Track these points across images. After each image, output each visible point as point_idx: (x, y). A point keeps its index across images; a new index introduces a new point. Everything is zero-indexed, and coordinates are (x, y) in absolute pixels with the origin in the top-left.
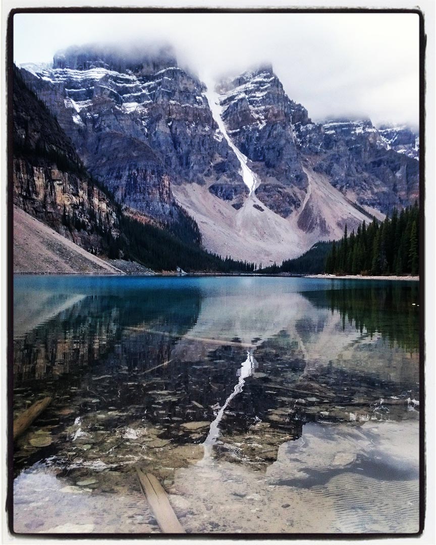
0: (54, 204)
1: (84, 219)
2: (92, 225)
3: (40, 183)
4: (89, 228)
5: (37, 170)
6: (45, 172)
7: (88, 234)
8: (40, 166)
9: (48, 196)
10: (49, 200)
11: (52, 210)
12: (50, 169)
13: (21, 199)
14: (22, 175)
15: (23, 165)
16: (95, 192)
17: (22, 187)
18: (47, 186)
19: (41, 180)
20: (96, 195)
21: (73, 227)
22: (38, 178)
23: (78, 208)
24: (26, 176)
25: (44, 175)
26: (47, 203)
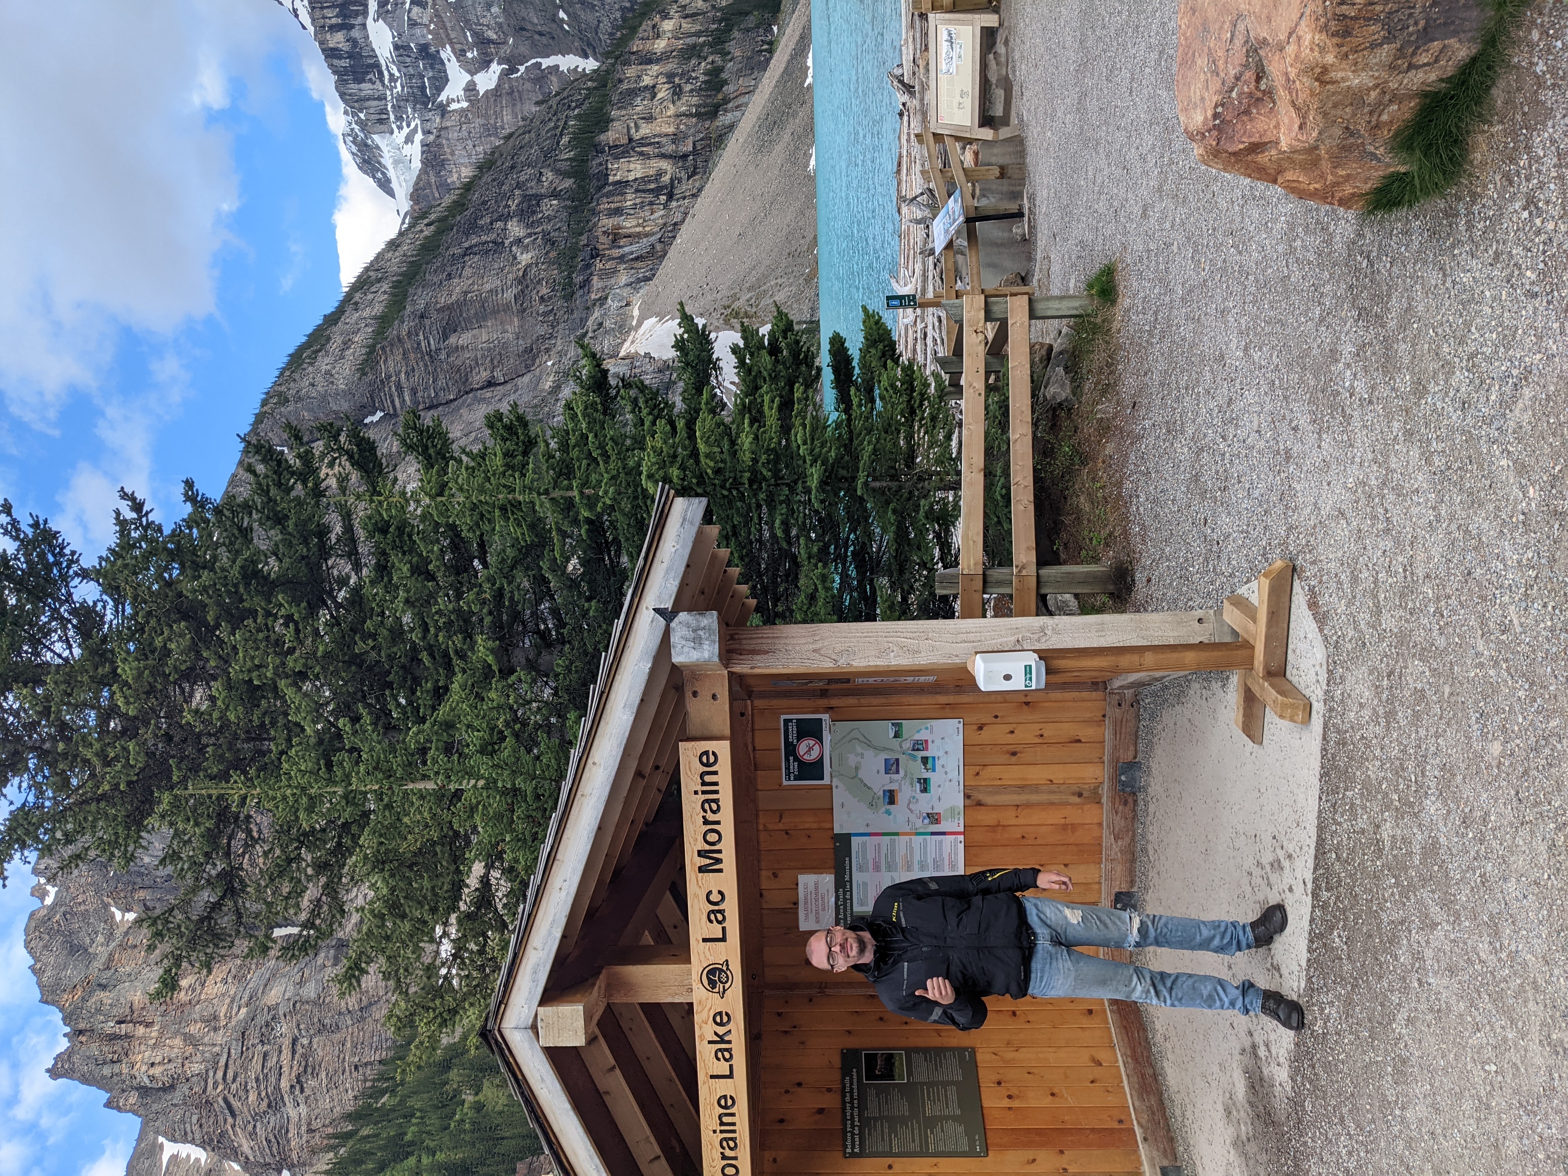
0: (676, 138)
1: (700, 71)
2: (712, 53)
3: (639, 167)
4: (717, 58)
5: (615, 175)
6: (617, 158)
7: (730, 60)
8: (607, 169)
9: (663, 150)
10: (670, 148)
11: (690, 141)
12: (609, 148)
13: (674, 204)
14: (629, 203)
15: (608, 203)
16: (641, 47)
17: (651, 203)
18: (641, 154)
19: (632, 166)
20: (648, 45)
21: (720, 96)
22: (629, 171)
23: (679, 85)
24: (629, 197)
25: (621, 160)
26: (676, 152)
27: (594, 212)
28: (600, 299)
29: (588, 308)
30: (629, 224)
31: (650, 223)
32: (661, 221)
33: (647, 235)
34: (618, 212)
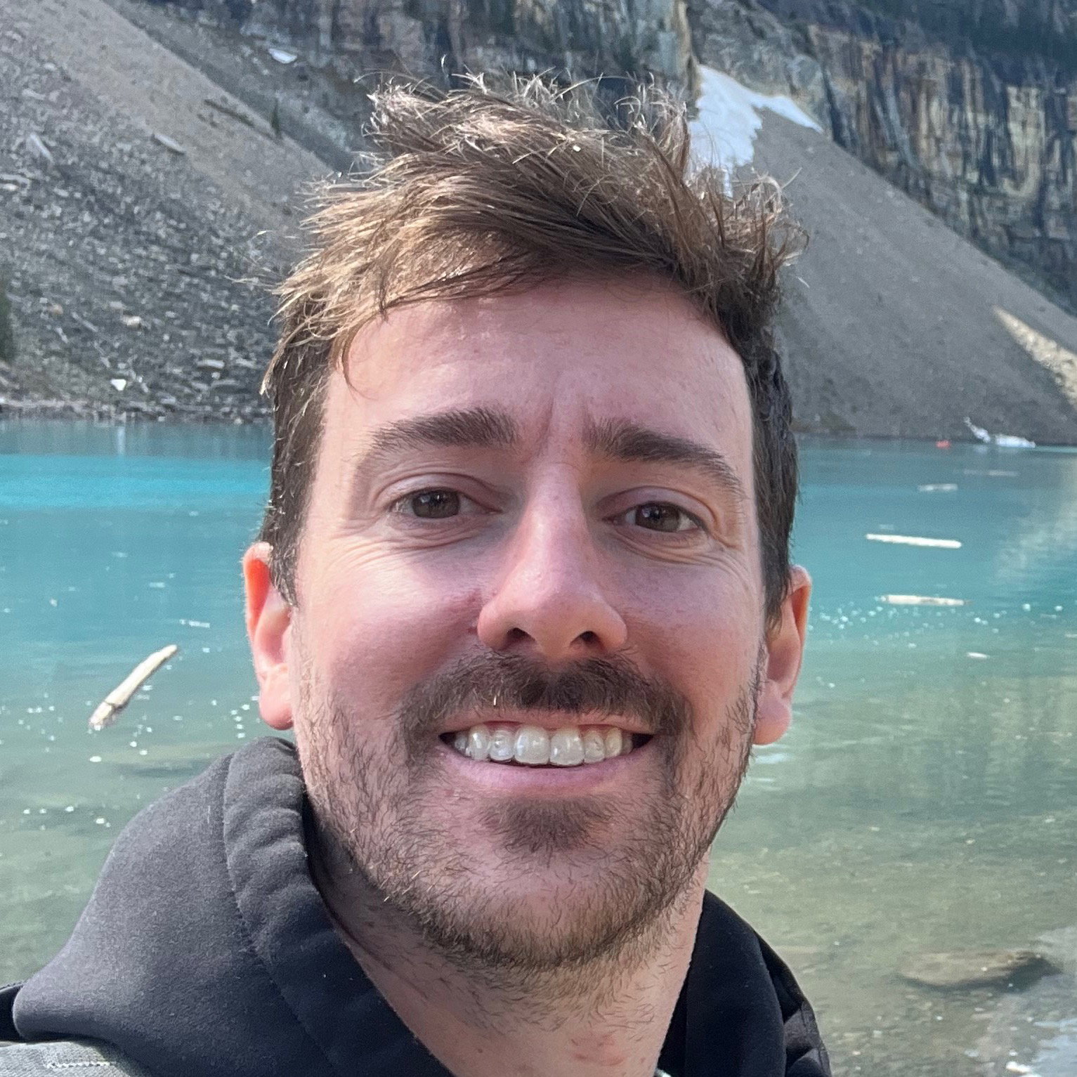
0: (1071, 213)
3: (1029, 142)
5: (1018, 98)
6: (1048, 105)
8: (1029, 86)
9: (1052, 188)
10: (1055, 199)
11: (1063, 235)
12: (1064, 96)
13: (964, 196)
14: (970, 116)
15: (973, 81)
17: (966, 157)
18: (1050, 149)
19: (1031, 130)
22: (1024, 124)
24: (981, 119)
25: (1042, 114)
26: (1049, 210)
27: (957, 54)
28: (807, 39)
29: (793, 16)
30: (935, 111)
31: (934, 148)
32: (935, 167)
33: (914, 142)
34: (956, 96)
